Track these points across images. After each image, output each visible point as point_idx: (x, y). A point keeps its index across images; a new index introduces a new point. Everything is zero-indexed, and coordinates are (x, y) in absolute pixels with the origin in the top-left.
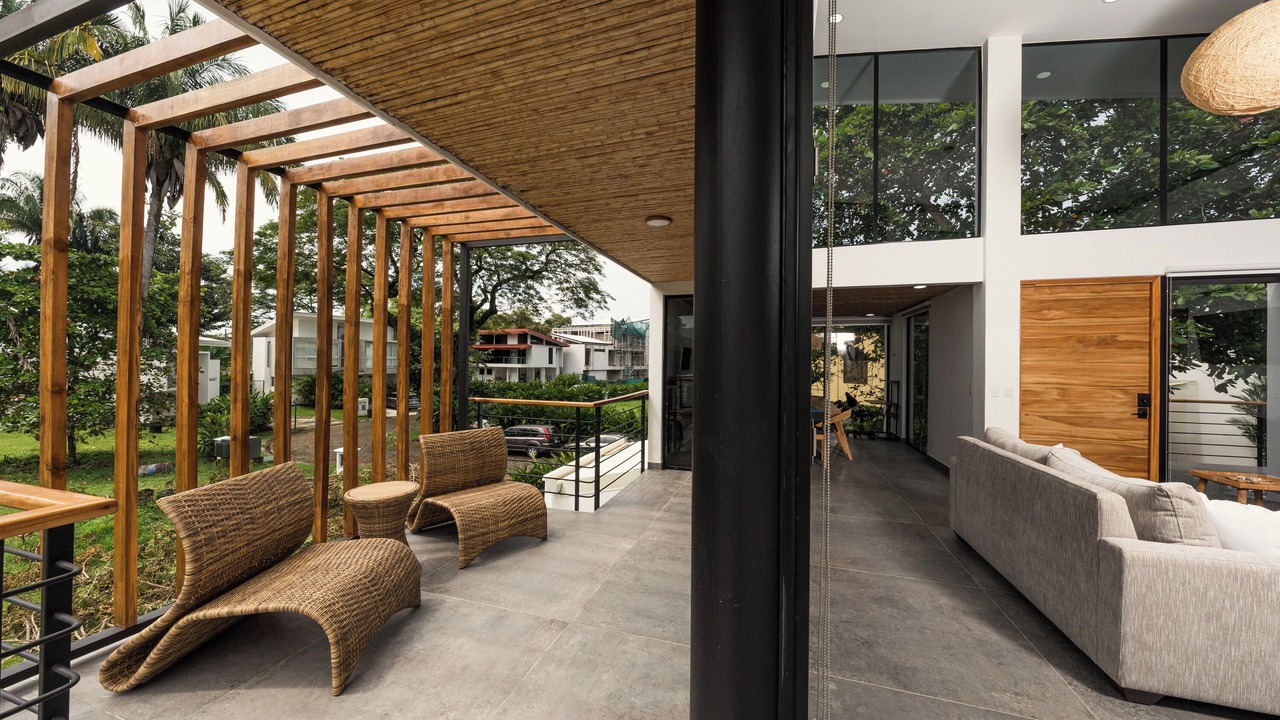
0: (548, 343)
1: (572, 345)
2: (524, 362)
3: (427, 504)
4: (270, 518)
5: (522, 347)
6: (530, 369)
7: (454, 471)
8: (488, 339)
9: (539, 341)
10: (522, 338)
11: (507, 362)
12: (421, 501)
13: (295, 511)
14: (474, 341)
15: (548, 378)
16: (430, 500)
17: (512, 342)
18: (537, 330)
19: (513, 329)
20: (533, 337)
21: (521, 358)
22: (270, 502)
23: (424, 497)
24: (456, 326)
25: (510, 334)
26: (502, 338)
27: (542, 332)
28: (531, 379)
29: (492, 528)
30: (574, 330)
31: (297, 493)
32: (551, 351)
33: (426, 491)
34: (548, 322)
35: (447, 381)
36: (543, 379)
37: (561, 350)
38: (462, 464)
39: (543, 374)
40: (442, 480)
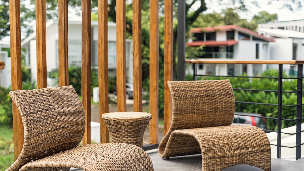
0: (255, 39)
1: (278, 40)
2: (231, 57)
3: (175, 135)
4: (62, 118)
5: (230, 43)
6: (239, 63)
7: (193, 111)
8: (199, 36)
9: (247, 37)
10: (230, 34)
11: (216, 57)
12: (170, 132)
13: (75, 118)
14: (187, 37)
15: (255, 72)
16: (177, 131)
17: (221, 39)
18: (244, 26)
19: (222, 26)
20: (240, 34)
21: (229, 54)
22: (61, 108)
23: (173, 129)
24: (175, 21)
25: (219, 31)
26: (212, 35)
27: (249, 28)
28: (239, 72)
29: (227, 153)
30: (281, 25)
31: (76, 106)
32: (257, 46)
33: (174, 125)
34: (256, 18)
35: (168, 43)
36: (250, 73)
37: (267, 45)
38: (199, 106)
39: (250, 68)
40: (186, 118)
